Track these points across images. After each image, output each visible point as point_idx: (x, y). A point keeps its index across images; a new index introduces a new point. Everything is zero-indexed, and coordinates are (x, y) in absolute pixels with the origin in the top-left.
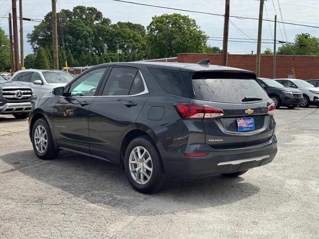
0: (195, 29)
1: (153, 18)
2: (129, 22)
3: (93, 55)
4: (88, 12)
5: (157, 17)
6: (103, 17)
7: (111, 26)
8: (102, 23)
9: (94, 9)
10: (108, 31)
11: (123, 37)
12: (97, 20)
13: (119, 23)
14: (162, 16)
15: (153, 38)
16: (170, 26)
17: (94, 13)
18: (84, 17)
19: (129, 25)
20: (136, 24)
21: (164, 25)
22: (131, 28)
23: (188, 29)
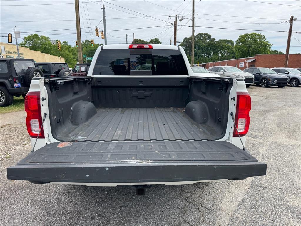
0: (264, 41)
1: (239, 36)
2: (225, 40)
3: (205, 57)
4: (204, 36)
5: (242, 35)
6: (212, 37)
7: (215, 42)
8: (211, 41)
9: (207, 34)
10: (213, 45)
11: (222, 47)
12: (209, 39)
13: (220, 40)
14: (245, 35)
15: (239, 47)
16: (249, 40)
17: (207, 36)
18: (202, 38)
19: (225, 41)
20: (229, 40)
21: (246, 39)
22: (226, 42)
23: (260, 41)
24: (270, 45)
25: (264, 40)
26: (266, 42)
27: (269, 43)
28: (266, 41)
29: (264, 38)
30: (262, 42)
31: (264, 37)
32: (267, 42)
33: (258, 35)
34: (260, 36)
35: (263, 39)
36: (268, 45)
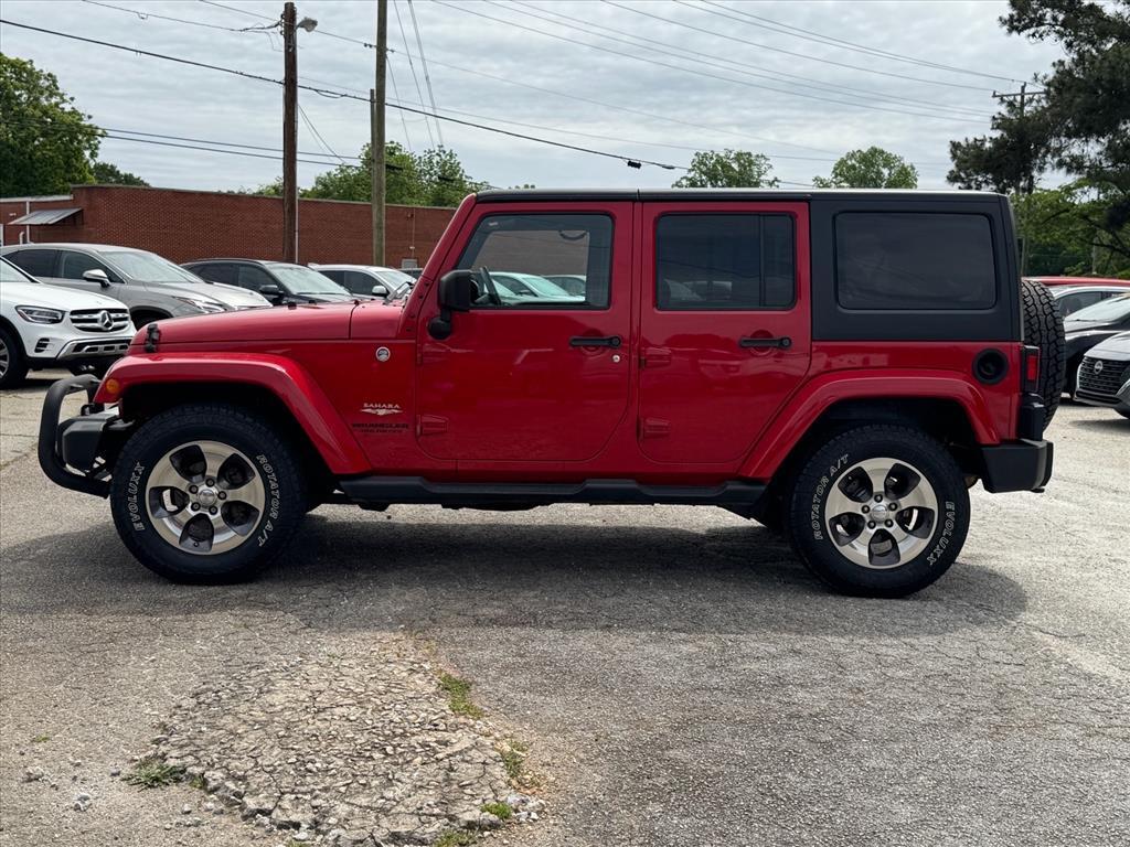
0: (57, 105)
23: (35, 103)
24: (91, 133)
25: (53, 100)
26: (69, 113)
27: (86, 122)
28: (67, 108)
29: (53, 90)
30: (45, 113)
31: (54, 81)
32: (74, 112)
33: (19, 67)
34: (31, 73)
35: (51, 95)
36: (81, 129)
